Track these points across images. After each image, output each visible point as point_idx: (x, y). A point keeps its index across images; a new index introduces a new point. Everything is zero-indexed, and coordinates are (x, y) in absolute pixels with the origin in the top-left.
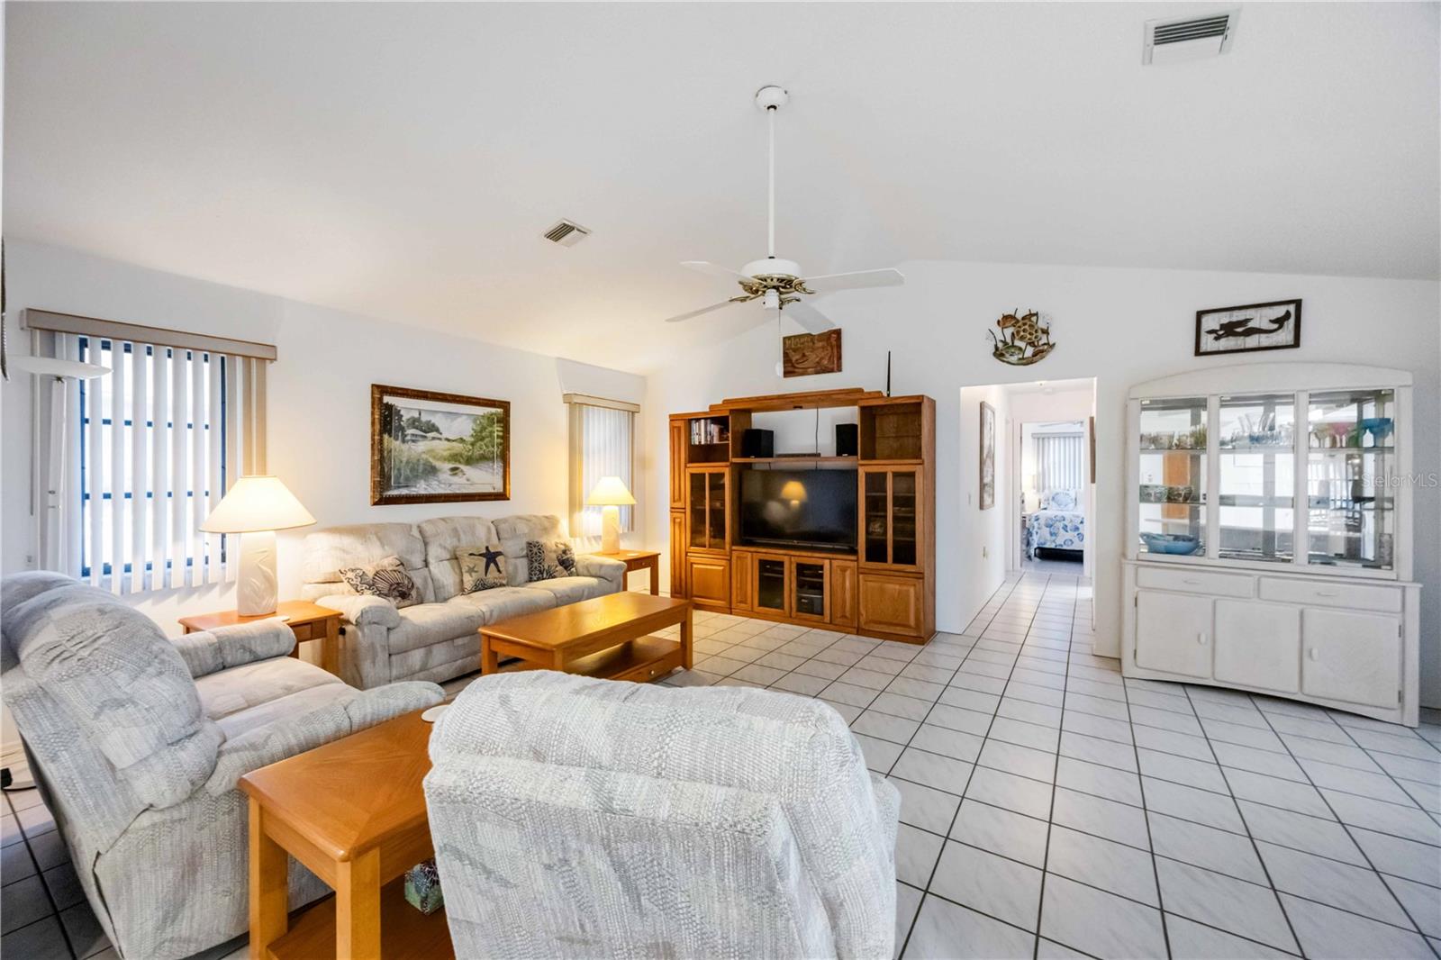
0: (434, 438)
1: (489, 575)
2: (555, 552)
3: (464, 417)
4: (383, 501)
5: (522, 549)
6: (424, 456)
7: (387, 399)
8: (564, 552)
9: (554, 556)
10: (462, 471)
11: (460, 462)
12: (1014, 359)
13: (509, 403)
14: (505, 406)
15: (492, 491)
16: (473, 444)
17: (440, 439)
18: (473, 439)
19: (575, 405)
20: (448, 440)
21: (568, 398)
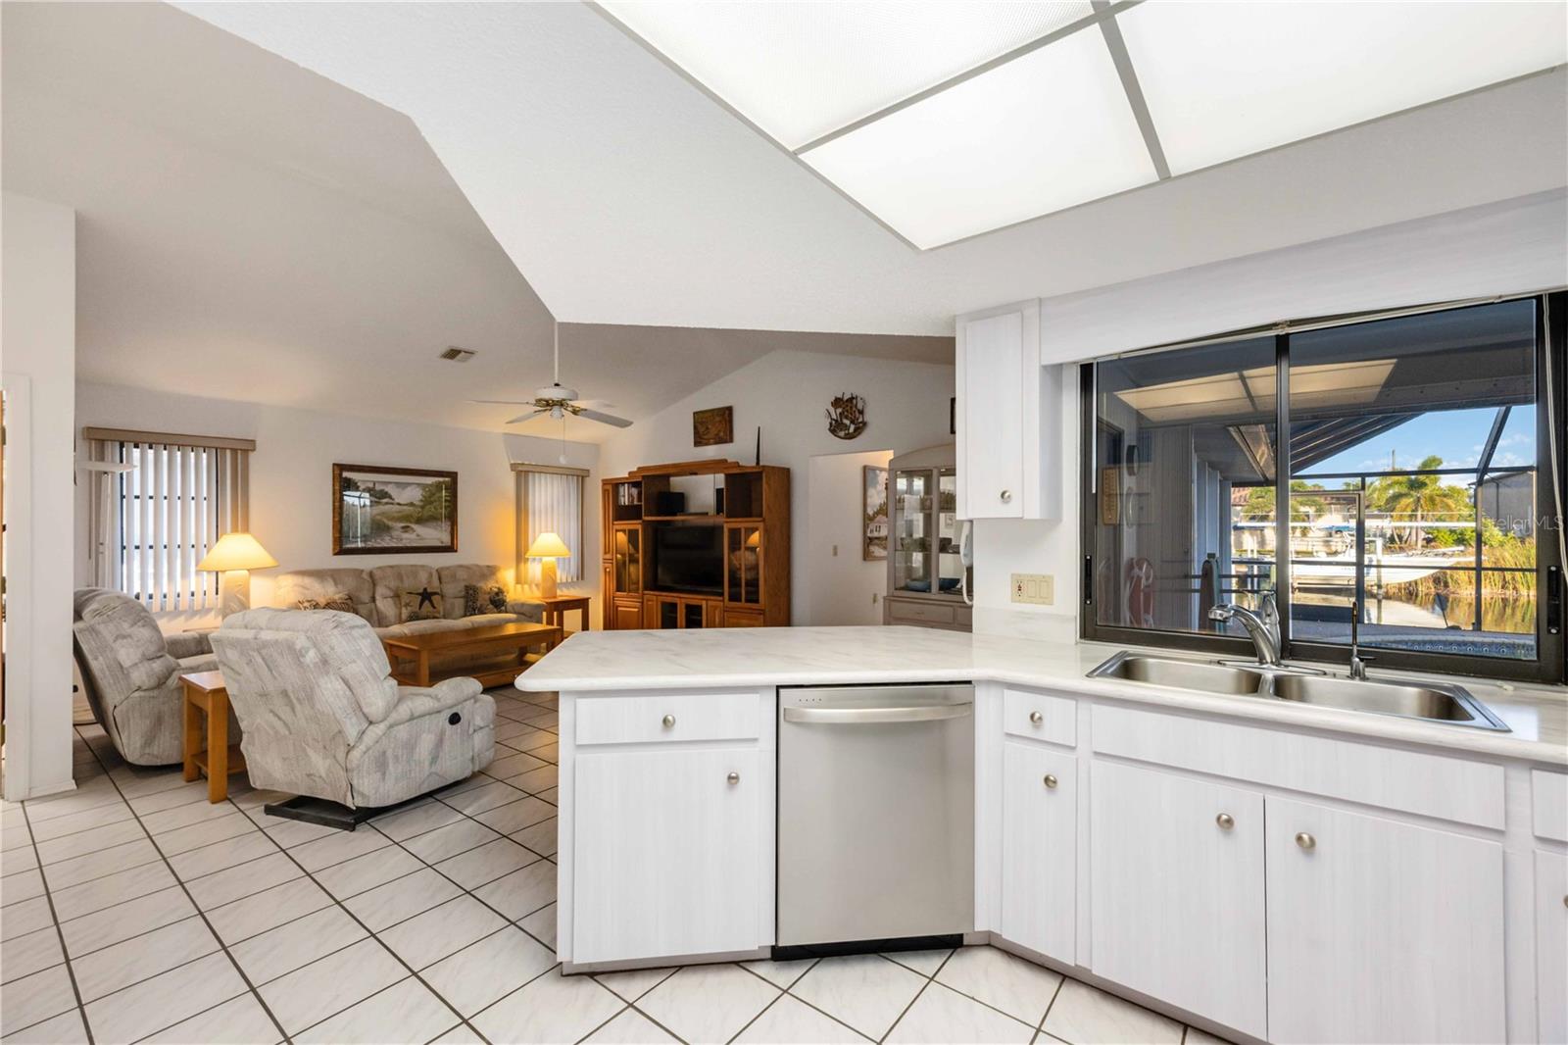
0: (387, 503)
1: (422, 609)
2: (489, 593)
3: (414, 486)
4: (341, 551)
5: (460, 591)
6: (379, 517)
7: (346, 474)
8: (497, 594)
9: (487, 597)
10: (412, 529)
11: (411, 522)
12: (842, 434)
13: (456, 473)
14: (453, 476)
15: (440, 545)
16: (423, 507)
17: (392, 504)
18: (421, 504)
19: (523, 474)
20: (399, 504)
21: (513, 467)
